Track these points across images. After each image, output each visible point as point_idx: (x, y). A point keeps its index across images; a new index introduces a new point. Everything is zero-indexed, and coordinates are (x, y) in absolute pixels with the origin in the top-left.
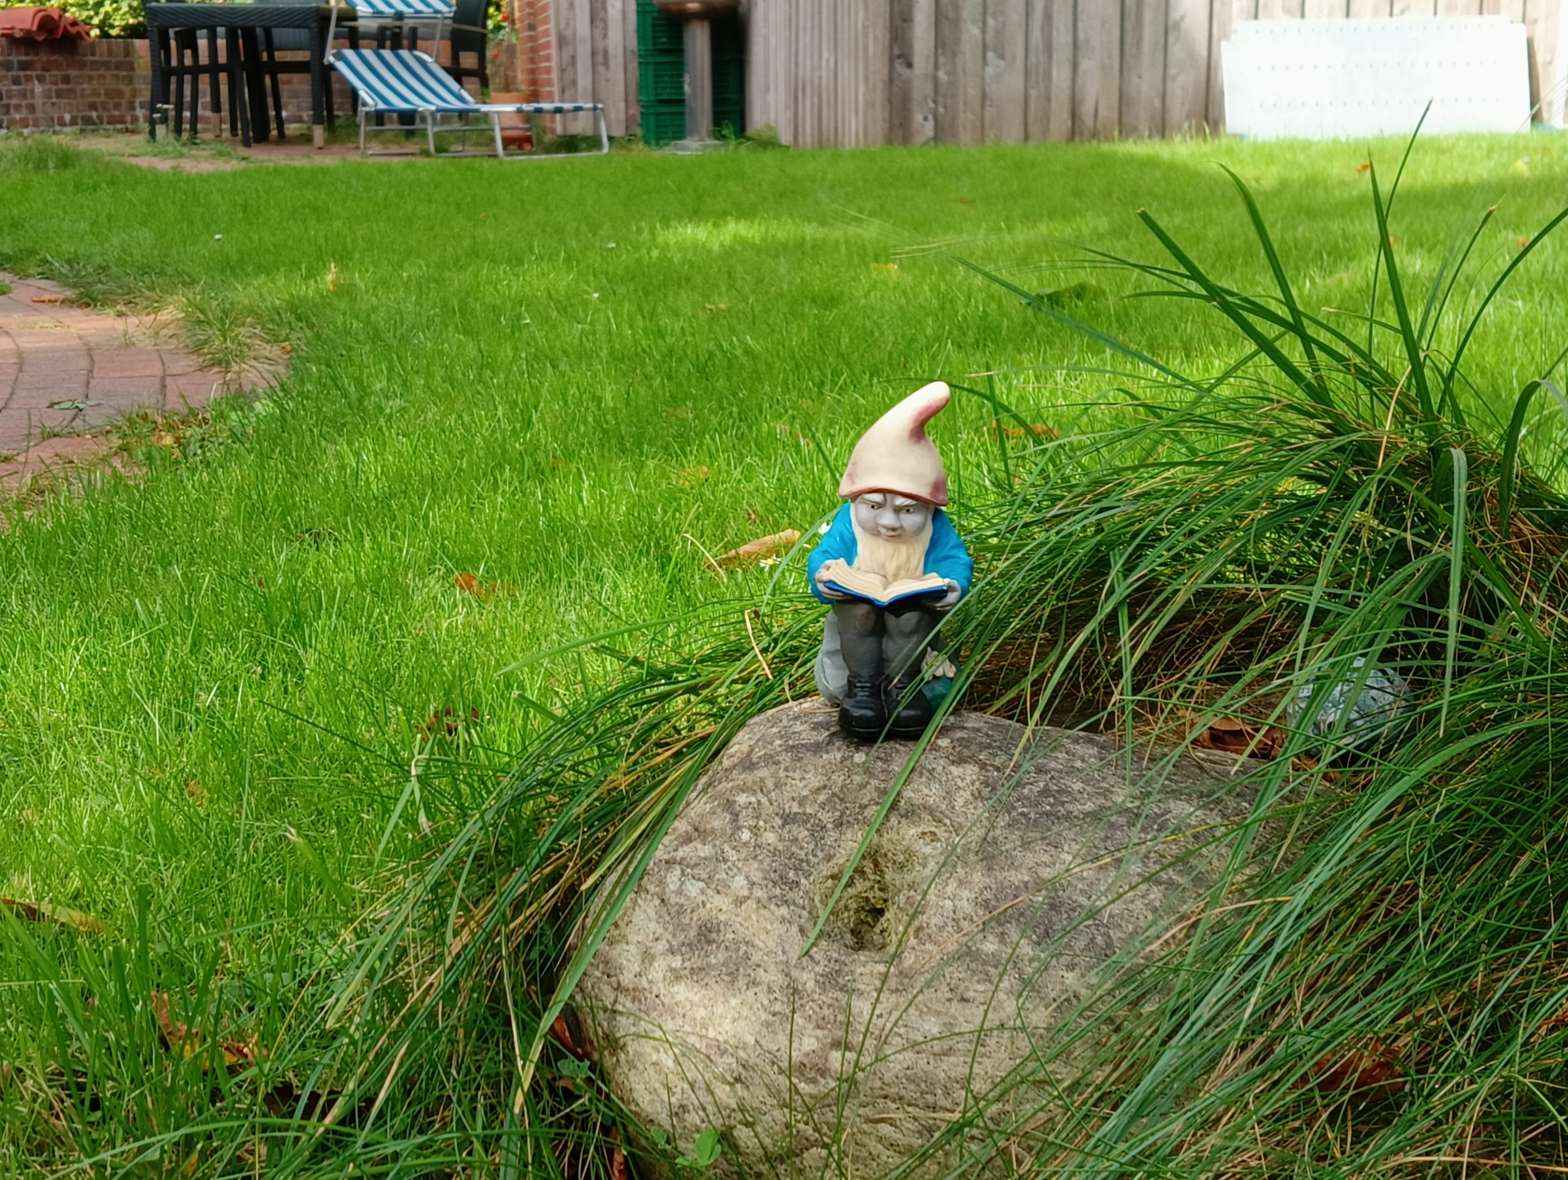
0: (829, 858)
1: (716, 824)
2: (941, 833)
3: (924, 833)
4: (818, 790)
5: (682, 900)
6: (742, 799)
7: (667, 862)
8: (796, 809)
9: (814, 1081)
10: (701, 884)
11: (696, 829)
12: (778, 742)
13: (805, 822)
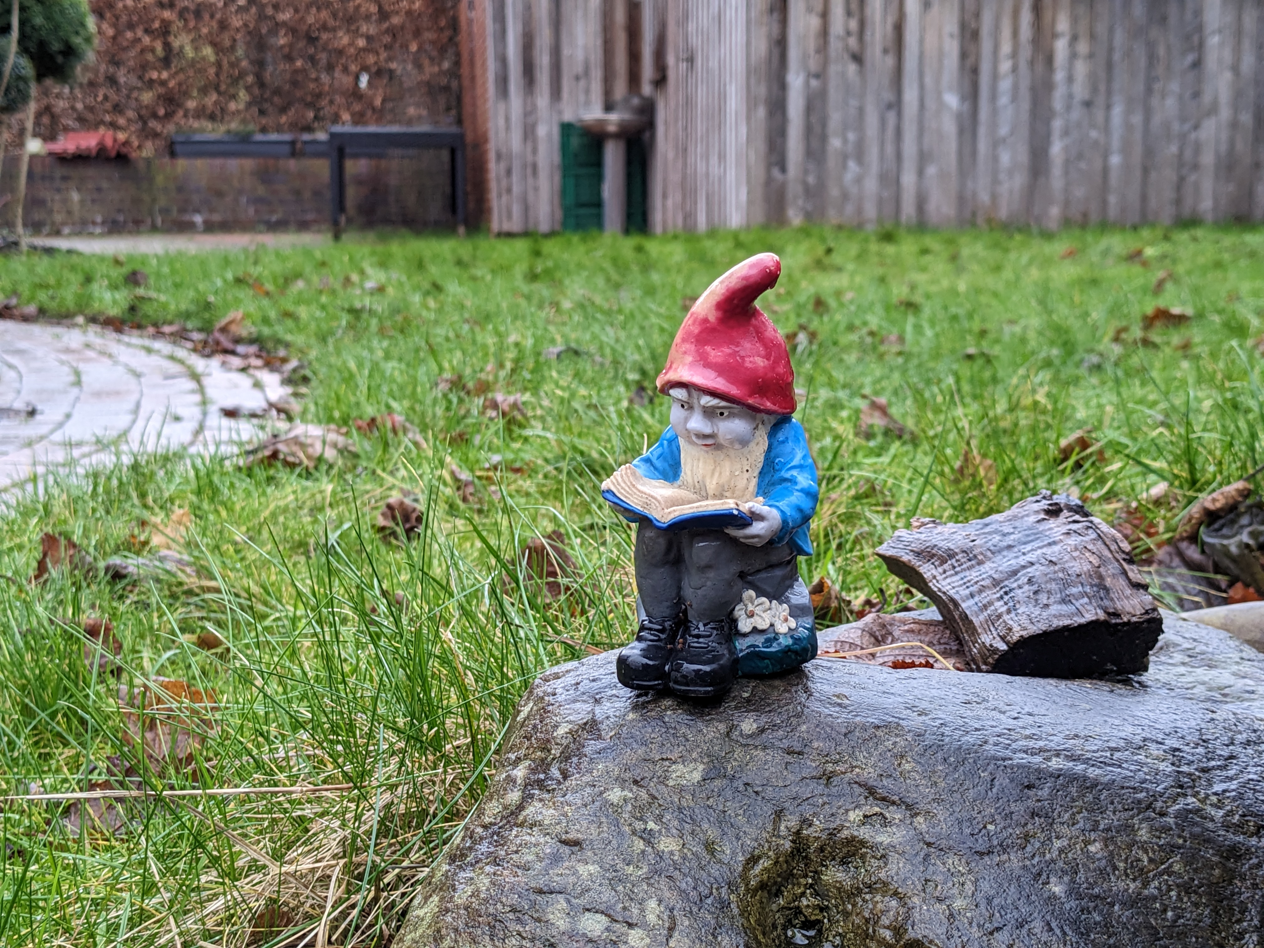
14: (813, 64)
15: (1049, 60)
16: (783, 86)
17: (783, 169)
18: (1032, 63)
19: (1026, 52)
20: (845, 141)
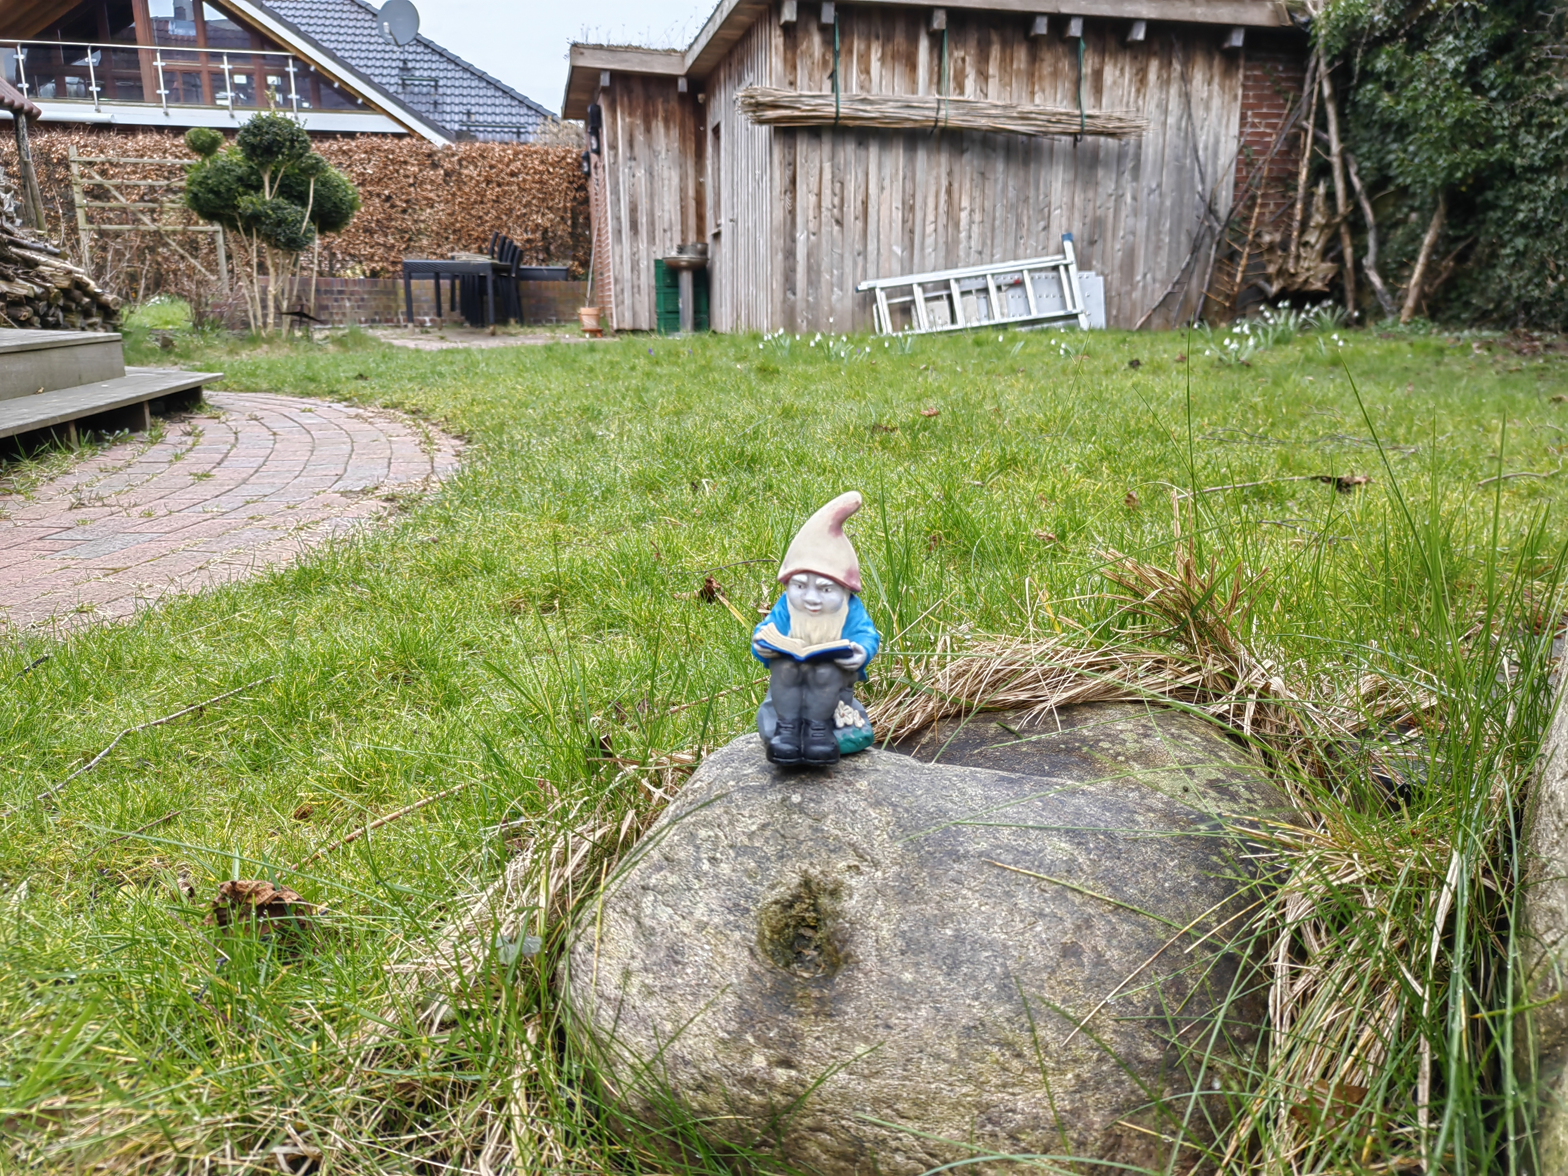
0: (772, 887)
1: (682, 855)
2: (864, 868)
3: (849, 867)
4: (764, 827)
5: (654, 923)
6: (703, 833)
7: (643, 888)
8: (746, 842)
9: (762, 1093)
10: (670, 911)
11: (667, 859)
12: (732, 783)
13: (753, 854)
14: (812, 226)
15: (957, 225)
16: (794, 240)
17: (794, 294)
18: (946, 227)
19: (942, 219)
20: (832, 276)
